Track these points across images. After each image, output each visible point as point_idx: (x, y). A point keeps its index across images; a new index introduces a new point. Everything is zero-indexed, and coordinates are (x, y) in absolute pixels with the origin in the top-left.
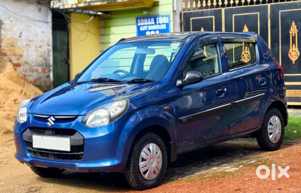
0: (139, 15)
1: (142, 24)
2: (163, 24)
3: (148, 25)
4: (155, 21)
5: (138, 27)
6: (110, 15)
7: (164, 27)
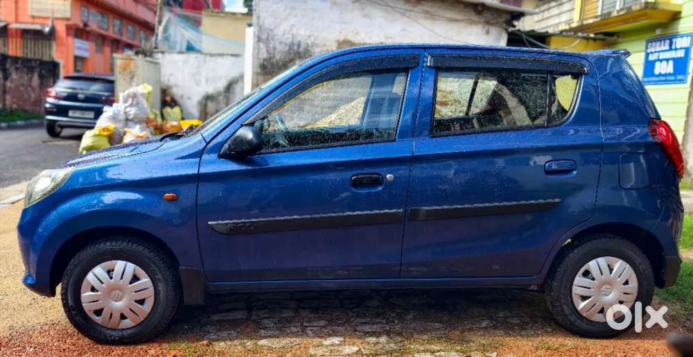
0: (650, 36)
1: (653, 50)
2: (681, 49)
3: (659, 52)
4: (671, 45)
5: (647, 55)
6: (615, 37)
7: (681, 54)
